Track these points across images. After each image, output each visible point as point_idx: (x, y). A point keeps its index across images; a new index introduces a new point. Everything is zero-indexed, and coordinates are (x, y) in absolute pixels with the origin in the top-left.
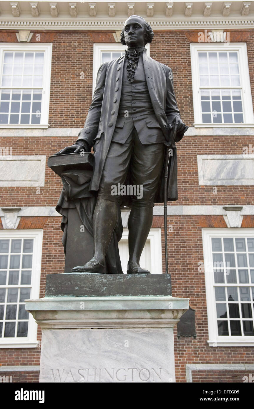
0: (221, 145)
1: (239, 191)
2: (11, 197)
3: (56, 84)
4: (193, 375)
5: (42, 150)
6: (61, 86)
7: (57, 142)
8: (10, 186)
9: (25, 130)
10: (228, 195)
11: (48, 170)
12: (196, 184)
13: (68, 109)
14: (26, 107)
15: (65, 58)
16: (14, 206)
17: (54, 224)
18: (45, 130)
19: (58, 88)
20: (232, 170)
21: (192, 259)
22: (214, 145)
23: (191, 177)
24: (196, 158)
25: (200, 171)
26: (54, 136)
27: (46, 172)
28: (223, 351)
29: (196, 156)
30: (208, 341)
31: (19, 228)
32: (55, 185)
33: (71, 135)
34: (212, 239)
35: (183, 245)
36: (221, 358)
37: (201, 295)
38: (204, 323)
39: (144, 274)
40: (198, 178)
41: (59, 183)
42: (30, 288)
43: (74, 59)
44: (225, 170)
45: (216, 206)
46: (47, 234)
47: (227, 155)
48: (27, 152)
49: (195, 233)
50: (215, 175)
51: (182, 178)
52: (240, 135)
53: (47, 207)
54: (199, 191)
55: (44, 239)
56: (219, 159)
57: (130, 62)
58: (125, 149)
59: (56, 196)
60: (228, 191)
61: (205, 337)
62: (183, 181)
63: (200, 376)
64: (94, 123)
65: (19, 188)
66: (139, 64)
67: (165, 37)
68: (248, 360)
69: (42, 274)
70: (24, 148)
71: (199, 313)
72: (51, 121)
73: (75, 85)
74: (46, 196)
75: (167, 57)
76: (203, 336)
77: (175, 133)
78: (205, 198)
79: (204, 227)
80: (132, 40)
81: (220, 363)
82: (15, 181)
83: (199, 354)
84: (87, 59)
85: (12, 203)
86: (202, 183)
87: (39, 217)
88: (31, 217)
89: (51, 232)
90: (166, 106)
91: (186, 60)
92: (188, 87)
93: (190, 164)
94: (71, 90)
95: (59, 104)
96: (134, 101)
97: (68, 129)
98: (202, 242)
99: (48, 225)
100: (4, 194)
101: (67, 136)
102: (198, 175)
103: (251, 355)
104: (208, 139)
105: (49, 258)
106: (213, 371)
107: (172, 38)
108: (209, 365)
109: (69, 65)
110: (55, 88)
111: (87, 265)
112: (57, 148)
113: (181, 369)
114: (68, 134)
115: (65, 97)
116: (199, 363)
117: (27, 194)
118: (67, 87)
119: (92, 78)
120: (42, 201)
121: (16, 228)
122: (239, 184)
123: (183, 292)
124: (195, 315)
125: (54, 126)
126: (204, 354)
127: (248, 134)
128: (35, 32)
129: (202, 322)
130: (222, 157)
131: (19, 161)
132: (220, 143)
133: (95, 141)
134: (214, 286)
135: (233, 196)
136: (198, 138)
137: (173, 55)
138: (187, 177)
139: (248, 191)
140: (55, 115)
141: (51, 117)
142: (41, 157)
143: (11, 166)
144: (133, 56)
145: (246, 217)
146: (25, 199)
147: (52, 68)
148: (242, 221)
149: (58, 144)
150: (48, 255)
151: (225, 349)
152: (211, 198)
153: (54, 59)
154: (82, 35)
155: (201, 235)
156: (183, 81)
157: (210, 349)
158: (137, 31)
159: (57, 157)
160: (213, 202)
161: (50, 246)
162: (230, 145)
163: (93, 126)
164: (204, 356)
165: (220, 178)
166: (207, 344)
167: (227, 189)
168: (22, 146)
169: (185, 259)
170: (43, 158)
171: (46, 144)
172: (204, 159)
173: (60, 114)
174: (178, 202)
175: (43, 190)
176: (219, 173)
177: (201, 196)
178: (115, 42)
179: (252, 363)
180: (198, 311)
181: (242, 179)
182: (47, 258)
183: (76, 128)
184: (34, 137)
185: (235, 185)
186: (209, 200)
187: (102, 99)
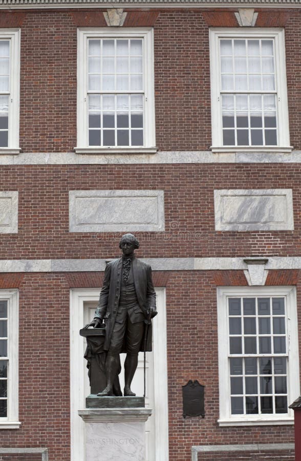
0: (245, 176)
1: (265, 238)
3: (28, 89)
4: (198, 457)
5: (13, 184)
6: (35, 92)
7: (31, 172)
10: (252, 244)
11: (21, 210)
12: (211, 229)
13: (45, 126)
15: (39, 50)
17: (32, 282)
18: (15, 156)
19: (30, 94)
20: (257, 210)
21: (204, 326)
22: (236, 176)
23: (205, 220)
24: (213, 194)
26: (27, 164)
27: (19, 213)
28: (236, 431)
29: (213, 191)
30: (219, 421)
32: (31, 231)
33: (49, 163)
34: (230, 300)
35: (192, 308)
36: (231, 439)
37: (213, 368)
38: (214, 401)
40: (214, 220)
41: (36, 228)
42: (7, 361)
43: (51, 50)
44: (249, 210)
45: (235, 258)
46: (24, 296)
47: (253, 190)
49: (209, 292)
50: (235, 217)
51: (194, 220)
52: (270, 162)
53: (23, 260)
54: (215, 238)
55: (20, 302)
56: (241, 196)
58: (122, 326)
59: (33, 246)
60: (251, 238)
61: (215, 416)
62: (195, 225)
63: (207, 458)
64: (104, 305)
66: (130, 271)
67: (174, 18)
68: (263, 440)
69: (20, 344)
71: (209, 390)
72: (23, 143)
73: (54, 91)
74: (20, 246)
75: (177, 48)
76: (213, 415)
78: (222, 247)
79: (220, 285)
81: (231, 444)
83: (207, 435)
84: (68, 51)
86: (219, 227)
87: (13, 273)
88: (3, 273)
89: (29, 292)
91: (202, 52)
92: (205, 93)
93: (205, 202)
94: (48, 97)
95: (32, 118)
96: (127, 297)
97: (46, 153)
98: (216, 304)
99: (25, 283)
101: (43, 163)
102: (214, 217)
103: (266, 435)
104: (228, 168)
105: (28, 325)
106: (221, 452)
107: (184, 21)
108: (218, 446)
109: (44, 60)
110: (27, 94)
111: (105, 392)
112: (32, 181)
113: (186, 451)
114: (46, 161)
115: (40, 109)
116: (207, 444)
119: (76, 79)
120: (16, 252)
122: (266, 229)
123: (191, 365)
124: (205, 391)
125: (27, 149)
126: (213, 434)
127: (280, 160)
129: (213, 399)
130: (245, 192)
132: (244, 174)
134: (229, 358)
135: (257, 244)
136: (216, 166)
137: (186, 45)
138: (201, 220)
139: (276, 238)
140: (28, 135)
141: (22, 137)
142: (12, 194)
145: (271, 272)
147: (21, 66)
148: (266, 277)
149: (32, 175)
150: (26, 321)
151: (237, 429)
152: (230, 247)
153: (25, 52)
154: (60, 15)
155: (216, 296)
156: (199, 85)
157: (220, 429)
160: (232, 253)
161: (28, 311)
162: (256, 176)
165: (241, 220)
166: (218, 424)
167: (250, 235)
169: (194, 326)
170: (15, 194)
171: (18, 175)
172: (223, 195)
173: (35, 132)
174: (187, 254)
175: (16, 238)
176: (241, 213)
177: (217, 244)
178: (106, 26)
179: (267, 443)
180: (208, 387)
181: (270, 222)
182: (24, 325)
183: (56, 152)
184: (2, 166)
185: (260, 230)
186: (227, 250)
187: (108, 288)
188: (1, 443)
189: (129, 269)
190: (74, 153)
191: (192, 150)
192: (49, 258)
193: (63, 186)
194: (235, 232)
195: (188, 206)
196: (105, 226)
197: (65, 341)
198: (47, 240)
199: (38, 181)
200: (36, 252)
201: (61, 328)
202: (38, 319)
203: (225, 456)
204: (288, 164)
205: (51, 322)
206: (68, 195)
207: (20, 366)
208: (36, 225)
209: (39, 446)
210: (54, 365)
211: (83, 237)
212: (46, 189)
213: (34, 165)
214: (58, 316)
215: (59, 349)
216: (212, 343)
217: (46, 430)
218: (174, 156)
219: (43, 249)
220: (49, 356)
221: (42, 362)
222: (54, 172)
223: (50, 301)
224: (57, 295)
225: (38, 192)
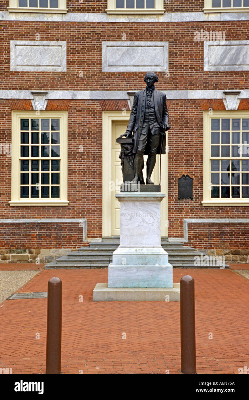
0: (227, 31)
1: (239, 76)
2: (38, 81)
4: (188, 226)
5: (63, 36)
7: (75, 27)
8: (36, 70)
9: (45, 15)
10: (229, 81)
11: (68, 55)
12: (201, 70)
16: (41, 90)
17: (77, 107)
18: (64, 15)
20: (235, 56)
21: (194, 138)
23: (197, 64)
24: (204, 44)
25: (206, 57)
26: (73, 21)
27: (67, 57)
29: (203, 42)
30: (202, 202)
31: (47, 109)
32: (75, 71)
33: (88, 21)
34: (212, 119)
35: (186, 125)
36: (211, 214)
37: (199, 167)
40: (203, 64)
41: (79, 68)
42: (59, 160)
44: (228, 56)
45: (217, 90)
46: (71, 115)
47: (232, 41)
48: (49, 38)
49: (198, 115)
50: (218, 61)
51: (189, 64)
52: (246, 20)
53: (70, 91)
54: (203, 77)
55: (68, 120)
56: (224, 45)
58: (146, 136)
59: (77, 81)
60: (230, 76)
61: (200, 199)
62: (190, 67)
63: (194, 227)
64: (133, 122)
65: (44, 73)
68: (233, 216)
69: (68, 149)
70: (46, 33)
71: (196, 181)
72: (69, 5)
74: (68, 81)
76: (198, 198)
78: (208, 83)
79: (206, 110)
81: (210, 218)
82: (40, 66)
83: (194, 211)
85: (39, 87)
86: (206, 68)
87: (63, 99)
88: (57, 100)
89: (75, 113)
93: (197, 51)
96: (150, 116)
97: (86, 14)
98: (203, 123)
99: (72, 107)
100: (31, 79)
101: (84, 21)
102: (203, 61)
103: (235, 212)
104: (215, 24)
105: (74, 136)
106: (204, 223)
108: (202, 219)
112: (76, 34)
113: (180, 222)
114: (86, 19)
116: (194, 218)
117: (51, 79)
120: (65, 85)
121: (44, 109)
122: (240, 69)
123: (184, 164)
124: (193, 182)
125: (73, 10)
126: (199, 211)
129: (199, 187)
130: (227, 42)
131: (42, 47)
132: (226, 29)
133: (134, 131)
134: (210, 160)
135: (233, 81)
136: (206, 24)
138: (194, 64)
139: (247, 76)
142: (62, 43)
143: (35, 51)
145: (242, 100)
146: (50, 83)
148: (239, 104)
149: (76, 29)
150: (73, 133)
151: (215, 208)
152: (214, 83)
155: (203, 117)
157: (203, 208)
160: (215, 87)
161: (74, 126)
162: (235, 31)
163: (133, 123)
164: (198, 212)
165: (223, 64)
166: (202, 204)
167: (229, 74)
168: (44, 31)
169: (187, 138)
170: (64, 43)
171: (66, 29)
172: (210, 45)
174: (183, 87)
175: (65, 75)
176: (222, 59)
177: (205, 81)
179: (236, 218)
180: (196, 179)
181: (243, 64)
182: (72, 136)
183: (93, 12)
184: (54, 22)
185: (236, 70)
186: (212, 85)
187: (136, 110)
188: (56, 215)
189: (150, 97)
190: (105, 14)
191: (190, 12)
192: (88, 90)
193: (98, 38)
194: (217, 72)
195: (185, 53)
196: (127, 67)
197: (99, 147)
198: (87, 77)
199: (81, 34)
200: (79, 85)
201: (96, 138)
202: (80, 132)
203: (206, 226)
205: (89, 134)
206: (101, 45)
207: (68, 163)
208: (79, 66)
209: (81, 218)
210: (92, 163)
211: (112, 75)
212: (86, 40)
213: (77, 22)
214: (94, 130)
215: (95, 153)
216: (199, 150)
217: (86, 207)
218: (176, 16)
219: (84, 83)
220: (88, 157)
221: (83, 161)
222: (91, 27)
223: (89, 120)
224: (94, 115)
225: (81, 42)
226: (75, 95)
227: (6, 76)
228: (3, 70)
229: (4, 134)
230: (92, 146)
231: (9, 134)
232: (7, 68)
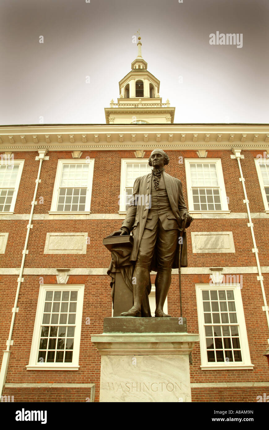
0: (207, 225)
1: (220, 257)
2: (64, 261)
3: (96, 184)
5: (85, 229)
6: (99, 186)
7: (95, 223)
8: (63, 254)
9: (74, 215)
10: (213, 260)
12: (191, 252)
14: (76, 200)
15: (103, 168)
16: (65, 267)
17: (92, 281)
18: (88, 215)
19: (97, 187)
20: (215, 242)
21: (189, 306)
22: (202, 225)
24: (191, 234)
25: (194, 243)
26: (94, 219)
29: (190, 233)
30: (201, 366)
31: (68, 283)
32: (93, 253)
33: (105, 219)
34: (202, 291)
38: (197, 353)
39: (169, 318)
40: (192, 248)
41: (96, 252)
42: (75, 327)
43: (109, 168)
44: (210, 242)
45: (205, 267)
46: (87, 288)
47: (211, 232)
48: (75, 230)
49: (191, 287)
50: (203, 246)
52: (219, 218)
53: (88, 268)
54: (193, 257)
55: (85, 291)
56: (206, 235)
57: (156, 177)
58: (153, 233)
59: (94, 261)
60: (213, 257)
61: (198, 363)
64: (132, 216)
65: (69, 255)
66: (161, 178)
68: (229, 380)
69: (83, 316)
70: (73, 228)
72: (92, 209)
73: (109, 185)
74: (87, 261)
76: (197, 362)
77: (185, 223)
78: (197, 262)
79: (197, 283)
80: (156, 164)
81: (210, 382)
82: (66, 250)
83: (194, 376)
84: (117, 168)
85: (64, 266)
86: (194, 251)
87: (82, 275)
88: (77, 275)
89: (90, 286)
90: (179, 205)
91: (182, 169)
94: (106, 188)
95: (98, 197)
96: (159, 202)
97: (103, 214)
98: (195, 294)
99: (88, 281)
100: (59, 259)
101: (102, 219)
102: (192, 246)
103: (231, 376)
104: (198, 221)
105: (88, 305)
106: (204, 388)
107: (173, 155)
108: (202, 384)
109: (105, 172)
110: (96, 187)
111: (130, 311)
112: (95, 227)
114: (103, 218)
115: (101, 193)
116: (195, 383)
117: (74, 259)
118: (103, 187)
119: (120, 180)
120: (84, 264)
121: (66, 283)
122: (220, 252)
125: (94, 212)
126: (198, 376)
127: (224, 217)
128: (84, 152)
129: (196, 352)
130: (208, 233)
131: (70, 236)
133: (133, 228)
134: (204, 326)
135: (216, 260)
137: (174, 166)
139: (226, 257)
140: (94, 205)
141: (92, 206)
142: (84, 234)
143: (64, 240)
144: (157, 173)
146: (73, 262)
147: (94, 174)
150: (88, 302)
151: (213, 372)
152: (201, 262)
153: (95, 168)
154: (114, 153)
155: (195, 289)
157: (202, 372)
158: (159, 158)
159: (109, 238)
160: (203, 265)
161: (89, 297)
162: (213, 225)
163: (132, 218)
164: (198, 377)
165: (206, 248)
166: (200, 368)
167: (212, 255)
168: (72, 226)
170: (86, 234)
171: (88, 225)
172: (196, 234)
173: (98, 204)
175: (85, 256)
176: (206, 244)
177: (194, 260)
178: (135, 158)
179: (232, 382)
181: (222, 248)
182: (87, 305)
183: (109, 213)
184: (80, 220)
185: (217, 252)
186: (200, 263)
188: (67, 380)
190: (118, 214)
193: (111, 230)
194: (203, 254)
197: (109, 315)
198: (101, 258)
199: (99, 227)
200: (95, 264)
201: (107, 307)
202: (94, 302)
203: (207, 391)
204: (229, 219)
205: (101, 303)
207: (82, 330)
208: (96, 250)
209: (90, 383)
212: (102, 232)
213: (97, 220)
214: (106, 300)
216: (194, 317)
217: (94, 371)
219: (99, 262)
220: (99, 324)
221: (95, 328)
222: (107, 223)
223: (102, 291)
224: (105, 288)
225: (98, 233)
226: (91, 272)
227: (40, 258)
228: (38, 253)
229: (31, 303)
230: (103, 314)
231: (35, 303)
232: (41, 252)
